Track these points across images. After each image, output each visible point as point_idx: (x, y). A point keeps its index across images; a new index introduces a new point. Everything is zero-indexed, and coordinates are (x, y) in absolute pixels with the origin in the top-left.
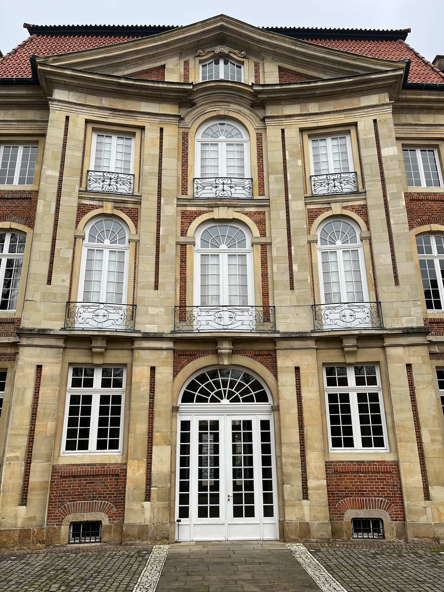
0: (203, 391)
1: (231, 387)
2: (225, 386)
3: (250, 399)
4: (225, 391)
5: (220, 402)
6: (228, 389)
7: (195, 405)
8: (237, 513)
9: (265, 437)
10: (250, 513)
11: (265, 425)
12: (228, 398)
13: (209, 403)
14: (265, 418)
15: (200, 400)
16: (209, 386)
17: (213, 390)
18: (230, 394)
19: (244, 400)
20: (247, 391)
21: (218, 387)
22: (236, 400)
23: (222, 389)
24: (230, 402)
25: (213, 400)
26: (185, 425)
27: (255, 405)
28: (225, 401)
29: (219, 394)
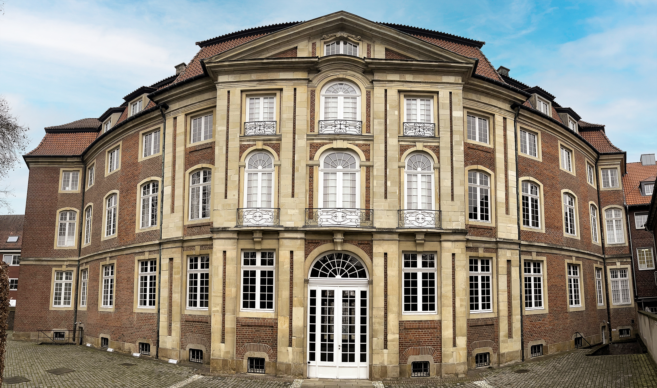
0: (324, 269)
1: (343, 266)
2: (339, 266)
3: (354, 276)
4: (338, 269)
5: (335, 277)
6: (340, 268)
7: (319, 279)
8: (344, 359)
9: (363, 303)
10: (352, 359)
11: (363, 294)
12: (340, 275)
13: (328, 278)
14: (364, 289)
15: (323, 275)
16: (328, 265)
17: (331, 268)
18: (342, 271)
19: (351, 276)
20: (353, 270)
21: (334, 266)
22: (346, 276)
23: (337, 268)
24: (342, 277)
25: (331, 275)
26: (313, 293)
27: (358, 280)
28: (338, 277)
29: (335, 271)
